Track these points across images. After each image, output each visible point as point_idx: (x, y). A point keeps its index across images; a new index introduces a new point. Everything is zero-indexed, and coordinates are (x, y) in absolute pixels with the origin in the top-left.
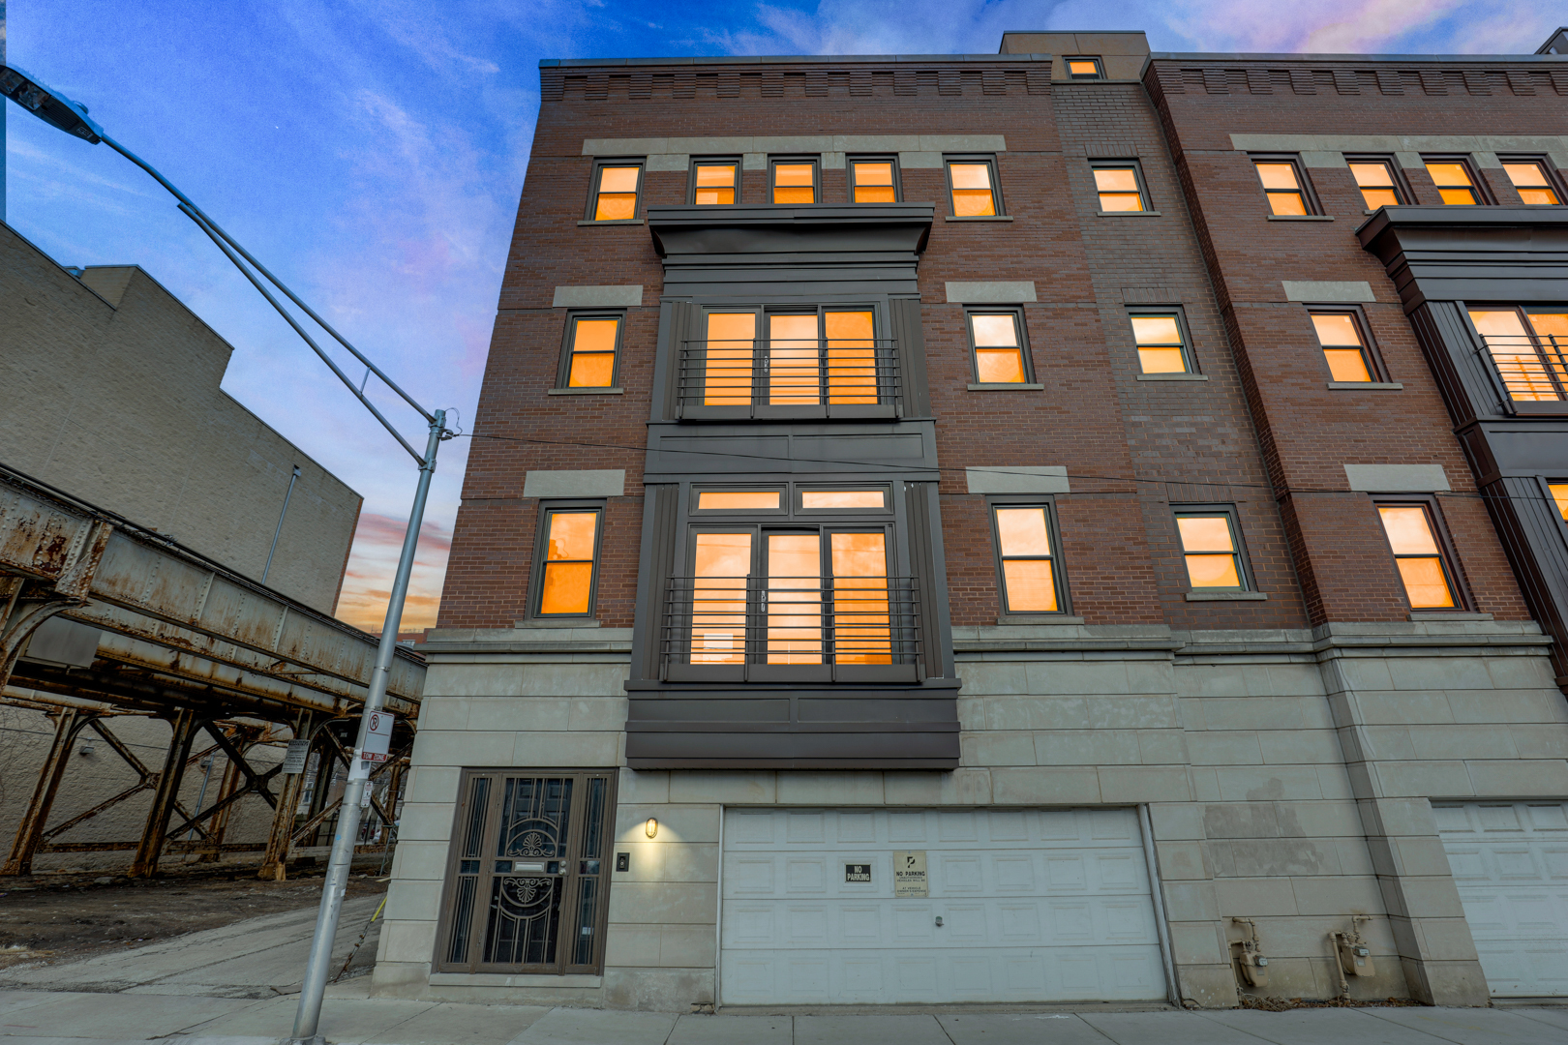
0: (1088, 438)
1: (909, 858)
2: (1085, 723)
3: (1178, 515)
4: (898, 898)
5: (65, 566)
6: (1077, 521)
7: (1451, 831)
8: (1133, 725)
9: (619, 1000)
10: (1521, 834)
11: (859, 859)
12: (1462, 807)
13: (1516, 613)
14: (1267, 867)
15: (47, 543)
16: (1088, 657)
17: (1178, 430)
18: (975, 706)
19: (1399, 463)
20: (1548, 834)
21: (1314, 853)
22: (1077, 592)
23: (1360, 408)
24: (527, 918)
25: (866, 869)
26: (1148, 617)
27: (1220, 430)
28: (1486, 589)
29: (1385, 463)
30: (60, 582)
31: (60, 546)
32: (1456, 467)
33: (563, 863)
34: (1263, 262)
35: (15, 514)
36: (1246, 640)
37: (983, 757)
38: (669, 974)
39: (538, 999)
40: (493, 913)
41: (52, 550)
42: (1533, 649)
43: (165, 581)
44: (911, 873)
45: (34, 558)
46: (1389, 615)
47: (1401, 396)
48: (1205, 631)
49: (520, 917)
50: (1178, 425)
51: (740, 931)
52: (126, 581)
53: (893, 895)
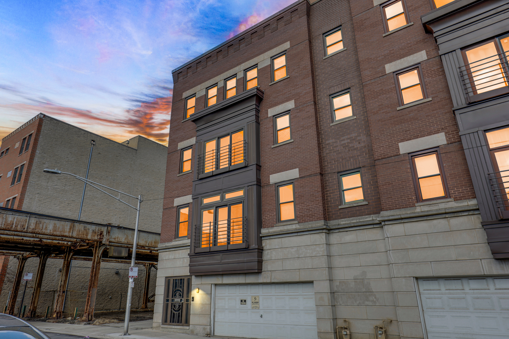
0: (306, 156)
1: (255, 298)
2: (297, 256)
3: (342, 176)
4: (252, 309)
5: (104, 238)
6: (300, 187)
7: (430, 290)
8: (311, 255)
9: (192, 332)
10: (463, 291)
11: (244, 298)
12: (437, 280)
13: (469, 196)
14: (358, 302)
15: (99, 233)
16: (299, 234)
17: (343, 142)
18: (268, 253)
19: (424, 136)
20: (475, 291)
21: (375, 298)
22: (298, 212)
23: (411, 115)
24: (177, 313)
25: (245, 301)
26: (319, 218)
27: (358, 138)
28: (455, 187)
29: (418, 138)
30: (103, 241)
31: (102, 233)
32: (451, 131)
33: (183, 299)
34: (378, 59)
35: (91, 229)
36: (357, 221)
37: (269, 268)
38: (201, 327)
39: (179, 331)
40: (171, 311)
41: (100, 235)
42: (472, 212)
43: (127, 236)
44: (256, 302)
45: (97, 237)
46: (408, 205)
47: (431, 104)
48: (343, 219)
49: (176, 312)
50: (344, 140)
51: (219, 317)
52: (118, 238)
53: (251, 308)
